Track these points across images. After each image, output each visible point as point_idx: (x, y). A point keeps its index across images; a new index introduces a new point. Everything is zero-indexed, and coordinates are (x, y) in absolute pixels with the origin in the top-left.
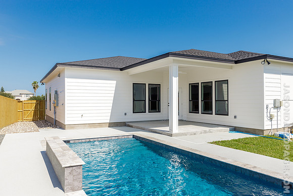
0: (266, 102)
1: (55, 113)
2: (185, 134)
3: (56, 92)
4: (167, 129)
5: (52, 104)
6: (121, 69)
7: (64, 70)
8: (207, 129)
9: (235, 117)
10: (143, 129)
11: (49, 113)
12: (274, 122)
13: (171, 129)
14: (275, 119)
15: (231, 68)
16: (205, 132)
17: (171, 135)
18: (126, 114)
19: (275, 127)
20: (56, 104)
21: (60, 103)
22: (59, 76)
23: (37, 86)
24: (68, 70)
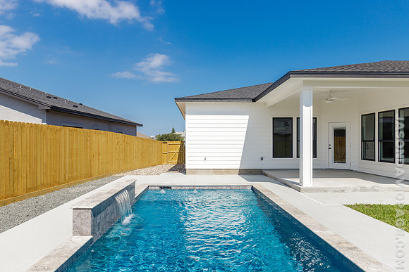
6: (254, 100)
7: (185, 105)
13: (301, 182)
17: (299, 190)
18: (262, 159)
24: (189, 106)
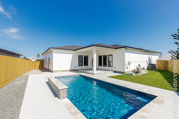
0: (126, 63)
1: (48, 66)
2: (98, 74)
3: (49, 58)
4: (92, 72)
5: (47, 63)
6: (74, 50)
7: (52, 50)
8: (106, 72)
9: (115, 68)
10: (83, 72)
11: (46, 66)
12: (128, 69)
13: (94, 72)
14: (128, 68)
15: (114, 50)
16: (105, 73)
17: (94, 74)
19: (128, 71)
20: (49, 63)
21: (51, 62)
22: (50, 52)
23: (39, 56)
24: (54, 50)
